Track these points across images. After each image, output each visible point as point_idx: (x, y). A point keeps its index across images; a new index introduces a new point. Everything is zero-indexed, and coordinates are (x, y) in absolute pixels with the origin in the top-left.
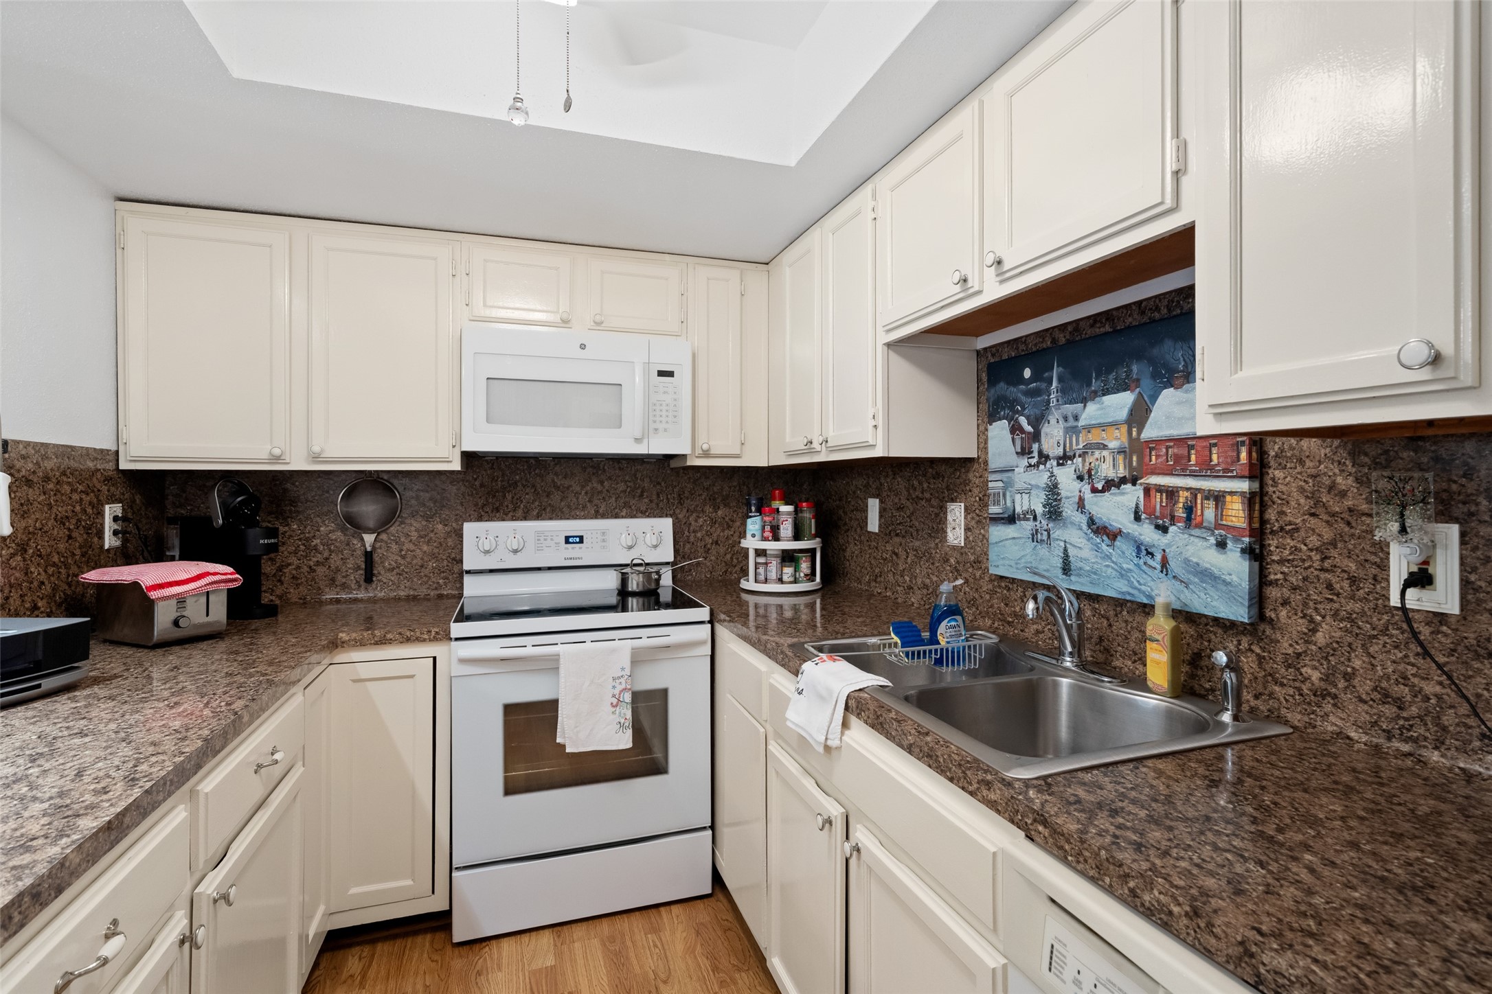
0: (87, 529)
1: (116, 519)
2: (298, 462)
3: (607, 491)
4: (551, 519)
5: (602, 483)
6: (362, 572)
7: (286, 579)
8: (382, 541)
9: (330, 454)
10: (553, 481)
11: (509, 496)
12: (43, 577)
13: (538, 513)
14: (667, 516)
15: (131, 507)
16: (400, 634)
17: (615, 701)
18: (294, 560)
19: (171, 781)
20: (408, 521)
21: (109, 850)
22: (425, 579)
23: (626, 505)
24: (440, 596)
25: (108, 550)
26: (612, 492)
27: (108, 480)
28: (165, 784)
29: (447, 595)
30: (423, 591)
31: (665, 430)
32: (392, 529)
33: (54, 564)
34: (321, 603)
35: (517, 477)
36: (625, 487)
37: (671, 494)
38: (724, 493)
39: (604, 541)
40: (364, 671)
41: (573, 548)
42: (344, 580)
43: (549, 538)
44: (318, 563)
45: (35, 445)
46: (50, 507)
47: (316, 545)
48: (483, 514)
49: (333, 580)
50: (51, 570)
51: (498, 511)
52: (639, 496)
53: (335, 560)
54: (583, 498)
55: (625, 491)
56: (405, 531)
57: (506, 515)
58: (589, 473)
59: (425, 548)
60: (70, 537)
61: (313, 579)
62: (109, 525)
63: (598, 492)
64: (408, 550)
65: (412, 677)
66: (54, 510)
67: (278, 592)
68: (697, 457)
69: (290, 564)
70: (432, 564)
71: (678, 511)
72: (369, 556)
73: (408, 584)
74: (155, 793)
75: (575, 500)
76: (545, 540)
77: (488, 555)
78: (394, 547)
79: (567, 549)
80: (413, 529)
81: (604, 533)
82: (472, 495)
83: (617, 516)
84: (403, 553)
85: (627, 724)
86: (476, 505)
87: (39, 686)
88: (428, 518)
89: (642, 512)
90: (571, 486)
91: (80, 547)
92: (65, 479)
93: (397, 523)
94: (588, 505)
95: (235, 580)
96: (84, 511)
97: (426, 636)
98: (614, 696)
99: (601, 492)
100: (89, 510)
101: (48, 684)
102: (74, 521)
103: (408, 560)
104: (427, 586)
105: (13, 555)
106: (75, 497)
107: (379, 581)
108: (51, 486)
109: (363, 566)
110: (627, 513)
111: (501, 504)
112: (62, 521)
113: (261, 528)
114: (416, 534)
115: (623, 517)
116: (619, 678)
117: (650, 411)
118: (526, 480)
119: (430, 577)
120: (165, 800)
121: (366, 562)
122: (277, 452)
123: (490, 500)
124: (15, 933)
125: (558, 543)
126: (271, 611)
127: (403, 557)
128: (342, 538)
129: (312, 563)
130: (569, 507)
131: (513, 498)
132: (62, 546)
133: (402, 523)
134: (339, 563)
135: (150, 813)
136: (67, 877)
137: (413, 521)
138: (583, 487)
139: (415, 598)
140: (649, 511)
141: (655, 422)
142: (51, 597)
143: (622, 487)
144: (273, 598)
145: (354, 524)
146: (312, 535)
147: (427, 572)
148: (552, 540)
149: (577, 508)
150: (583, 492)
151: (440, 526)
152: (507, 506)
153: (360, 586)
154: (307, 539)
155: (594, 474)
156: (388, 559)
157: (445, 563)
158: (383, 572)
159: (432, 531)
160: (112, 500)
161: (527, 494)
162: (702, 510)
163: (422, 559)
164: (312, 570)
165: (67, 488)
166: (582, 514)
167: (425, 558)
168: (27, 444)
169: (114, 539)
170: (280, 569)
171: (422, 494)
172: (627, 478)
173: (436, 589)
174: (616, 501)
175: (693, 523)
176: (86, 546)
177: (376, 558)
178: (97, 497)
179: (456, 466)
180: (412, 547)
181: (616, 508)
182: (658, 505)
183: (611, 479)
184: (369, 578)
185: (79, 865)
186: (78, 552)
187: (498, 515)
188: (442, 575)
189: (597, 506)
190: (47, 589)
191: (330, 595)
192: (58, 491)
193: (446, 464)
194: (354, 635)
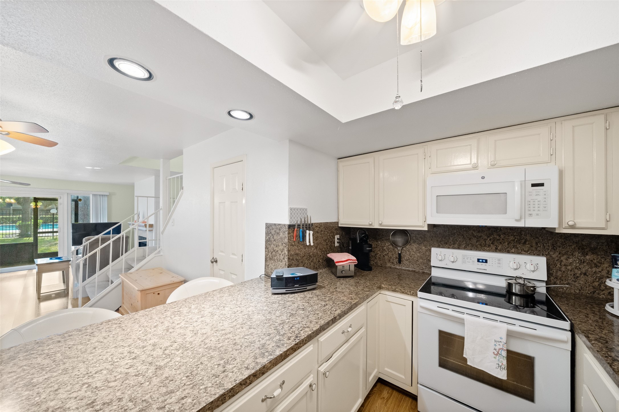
0: (331, 242)
1: (338, 239)
2: (376, 226)
3: (503, 239)
4: (471, 250)
5: (500, 236)
6: (398, 259)
7: (377, 258)
8: (404, 250)
9: (384, 224)
10: (472, 233)
11: (451, 239)
12: (321, 254)
13: (465, 246)
14: (543, 255)
15: (342, 235)
16: (400, 290)
17: (496, 353)
18: (379, 252)
19: (306, 340)
20: (412, 244)
21: (282, 361)
22: (418, 265)
23: (514, 247)
24: (423, 273)
25: (336, 247)
26: (505, 240)
27: (336, 229)
28: (303, 341)
29: (426, 273)
30: (417, 270)
31: (537, 215)
32: (407, 246)
33: (323, 251)
34: (386, 268)
35: (455, 231)
36: (514, 239)
37: (546, 244)
38: (592, 246)
39: (499, 263)
40: (390, 299)
41: (482, 265)
42: (393, 261)
43: (469, 258)
44: (385, 255)
45: (319, 223)
46: (322, 237)
47: (385, 249)
48: (440, 244)
49: (390, 260)
50: (323, 252)
51: (446, 244)
52: (523, 243)
53: (390, 254)
54: (488, 242)
55: (514, 240)
56: (412, 247)
57: (450, 246)
58: (492, 231)
59: (418, 254)
60: (327, 244)
61: (384, 259)
62: (336, 240)
63: (497, 240)
64: (413, 254)
65: (405, 306)
66: (323, 238)
67: (375, 261)
68: (564, 228)
69: (378, 254)
70: (421, 260)
71: (551, 253)
72: (400, 255)
73: (412, 266)
74: (299, 344)
75: (484, 242)
76: (467, 259)
77: (441, 262)
78: (408, 253)
79: (478, 264)
80: (414, 247)
81: (499, 260)
82: (436, 237)
83: (508, 252)
84: (411, 255)
85: (503, 367)
86: (438, 241)
87: (306, 288)
88: (419, 244)
89: (525, 251)
90: (481, 236)
91: (329, 246)
92: (326, 230)
93: (409, 245)
94: (491, 245)
95: (356, 262)
96: (330, 238)
97: (409, 293)
98: (495, 349)
99: (499, 240)
100: (331, 237)
101: (309, 288)
102: (328, 240)
103: (412, 258)
104: (419, 268)
105: (314, 249)
106: (328, 234)
107: (403, 263)
108: (323, 232)
109: (398, 258)
110: (515, 251)
111: (448, 241)
112: (325, 241)
113: (368, 244)
114: (415, 249)
115: (512, 253)
116: (498, 342)
117: (526, 205)
118: (459, 233)
119: (420, 265)
120: (303, 345)
121: (399, 256)
122: (370, 223)
123: (443, 239)
124: (248, 385)
125: (474, 261)
126: (370, 269)
127: (411, 257)
128: (392, 248)
129: (384, 254)
130: (481, 245)
131: (453, 239)
132: (325, 247)
133: (410, 245)
134: (391, 255)
135: (297, 350)
136: (266, 370)
137: (414, 245)
138: (488, 237)
139: (414, 271)
140: (530, 251)
141: (530, 210)
142: (322, 259)
143: (512, 238)
144: (374, 263)
145: (395, 244)
146: (384, 246)
147: (419, 263)
148: (470, 259)
149: (485, 246)
150: (488, 239)
151: (424, 247)
152: (451, 242)
153: (397, 264)
154: (383, 247)
155: (494, 231)
156: (406, 256)
157: (425, 261)
158: (404, 260)
159: (421, 249)
160: (337, 234)
161: (460, 238)
162: (572, 254)
163: (417, 258)
164: (384, 256)
165: (326, 233)
166: (488, 249)
167: (418, 258)
168: (317, 223)
169: (337, 244)
170: (376, 255)
171: (417, 235)
172: (515, 234)
173: (422, 270)
174: (508, 245)
175: (564, 261)
176: (331, 246)
177: (402, 255)
178: (333, 234)
179: (426, 229)
180: (414, 254)
181: (508, 248)
182: (536, 248)
183: (505, 234)
184: (400, 261)
185: (270, 366)
186: (329, 248)
187: (447, 245)
188: (424, 265)
189: (497, 246)
190: (322, 257)
191: (389, 265)
192: (324, 233)
193: (422, 228)
194: (386, 286)
